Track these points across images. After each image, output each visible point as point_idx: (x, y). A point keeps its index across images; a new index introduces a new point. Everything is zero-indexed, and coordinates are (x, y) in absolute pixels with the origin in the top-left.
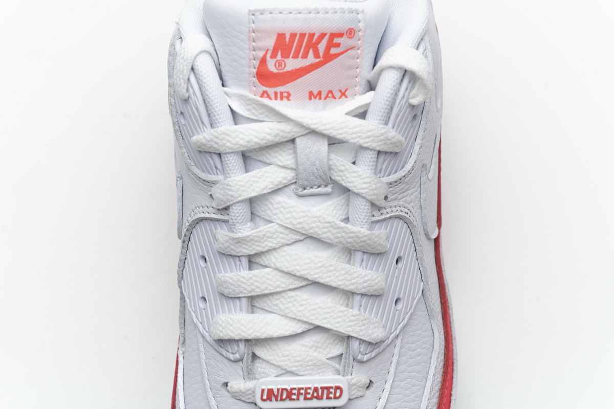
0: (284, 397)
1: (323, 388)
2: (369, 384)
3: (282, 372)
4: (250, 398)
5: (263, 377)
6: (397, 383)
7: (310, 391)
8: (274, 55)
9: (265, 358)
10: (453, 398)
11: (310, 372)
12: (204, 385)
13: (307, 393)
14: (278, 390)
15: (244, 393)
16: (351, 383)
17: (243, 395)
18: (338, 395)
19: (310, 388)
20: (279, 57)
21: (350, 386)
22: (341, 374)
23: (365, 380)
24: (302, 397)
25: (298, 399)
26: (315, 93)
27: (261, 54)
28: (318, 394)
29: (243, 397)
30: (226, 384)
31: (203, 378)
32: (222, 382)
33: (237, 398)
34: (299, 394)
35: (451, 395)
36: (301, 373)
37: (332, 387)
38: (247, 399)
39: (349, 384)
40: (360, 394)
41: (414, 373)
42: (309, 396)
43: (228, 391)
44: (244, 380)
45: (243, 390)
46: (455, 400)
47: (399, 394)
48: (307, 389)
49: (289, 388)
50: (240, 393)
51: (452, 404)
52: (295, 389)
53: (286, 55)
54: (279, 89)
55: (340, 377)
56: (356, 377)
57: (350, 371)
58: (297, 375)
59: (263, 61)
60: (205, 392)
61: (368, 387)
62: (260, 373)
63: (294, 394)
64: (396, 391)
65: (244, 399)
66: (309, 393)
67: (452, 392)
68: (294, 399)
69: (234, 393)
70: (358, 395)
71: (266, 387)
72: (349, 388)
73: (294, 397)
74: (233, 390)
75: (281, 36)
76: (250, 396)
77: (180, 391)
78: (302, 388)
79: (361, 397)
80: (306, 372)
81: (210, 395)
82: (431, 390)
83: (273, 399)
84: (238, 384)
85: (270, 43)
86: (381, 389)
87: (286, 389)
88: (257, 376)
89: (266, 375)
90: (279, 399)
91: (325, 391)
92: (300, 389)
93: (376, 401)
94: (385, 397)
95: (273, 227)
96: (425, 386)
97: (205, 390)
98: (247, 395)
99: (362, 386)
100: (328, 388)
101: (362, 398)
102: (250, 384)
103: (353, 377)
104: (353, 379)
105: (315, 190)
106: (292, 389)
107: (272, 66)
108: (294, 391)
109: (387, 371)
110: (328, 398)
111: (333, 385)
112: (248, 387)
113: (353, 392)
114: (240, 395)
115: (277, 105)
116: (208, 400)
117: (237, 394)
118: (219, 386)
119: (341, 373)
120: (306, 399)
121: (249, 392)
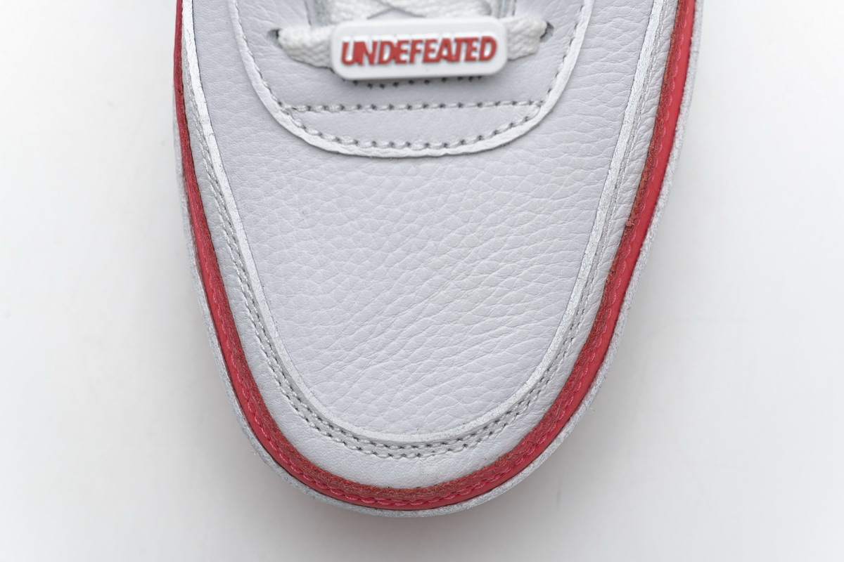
0: (386, 56)
1: (459, 41)
2: (546, 30)
3: (382, 8)
4: (321, 60)
5: (344, 20)
6: (597, 26)
7: (436, 47)
10: (693, 49)
11: (435, 8)
12: (234, 34)
13: (428, 50)
14: (375, 44)
15: (310, 49)
16: (513, 30)
17: (310, 53)
18: (487, 53)
19: (434, 41)
21: (511, 36)
22: (493, 13)
23: (538, 23)
24: (419, 58)
25: (412, 61)
28: (450, 51)
29: (310, 57)
30: (276, 33)
31: (230, 20)
32: (268, 29)
33: (298, 59)
34: (414, 51)
35: (690, 43)
36: (418, 11)
37: (476, 39)
38: (317, 61)
39: (508, 32)
40: (529, 49)
41: (626, 7)
42: (432, 56)
43: (280, 46)
44: (309, 26)
45: (309, 45)
46: (697, 52)
47: (600, 46)
48: (428, 42)
49: (395, 41)
50: (304, 50)
51: (692, 60)
52: (406, 42)
55: (491, 20)
56: (521, 19)
57: (511, 8)
58: (411, 15)
60: (237, 46)
61: (542, 37)
62: (339, 11)
63: (405, 52)
64: (593, 41)
65: (310, 61)
66: (433, 51)
67: (692, 39)
68: (404, 62)
69: (291, 49)
70: (525, 52)
71: (351, 40)
72: (509, 40)
73: (404, 57)
74: (290, 44)
76: (322, 56)
77: (188, 44)
78: (420, 41)
79: (531, 54)
80: (427, 10)
81: (246, 52)
82: (658, 36)
83: (366, 60)
84: (299, 33)
86: (567, 38)
87: (390, 43)
88: (334, 17)
89: (350, 16)
90: (376, 60)
91: (464, 47)
92: (415, 43)
93: (558, 61)
94: (574, 53)
96: (646, 30)
97: (236, 43)
98: (316, 54)
99: (532, 34)
100: (469, 41)
101: (532, 57)
102: (320, 34)
103: (516, 17)
104: (516, 22)
106: (400, 43)
108: (405, 47)
109: (578, 5)
110: (469, 59)
111: (479, 35)
112: (318, 40)
113: (517, 47)
114: (304, 54)
116: (242, 62)
117: (297, 52)
118: (261, 36)
119: (494, 10)
120: (427, 60)
121: (321, 48)
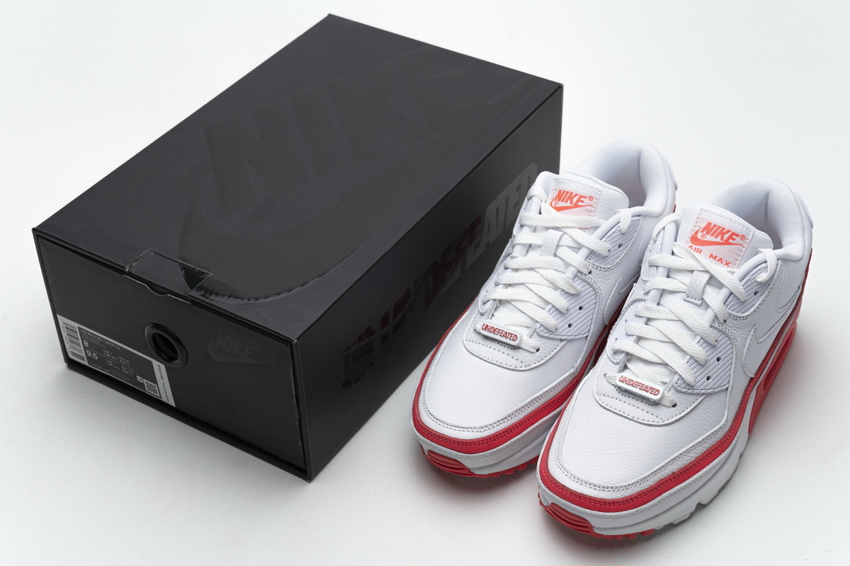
0: (630, 383)
2: (675, 404)
7: (644, 386)
8: (702, 231)
9: (634, 371)
13: (642, 387)
14: (629, 379)
16: (666, 395)
18: (656, 393)
20: (704, 233)
24: (638, 388)
25: (636, 387)
26: (714, 256)
27: (697, 229)
28: (647, 390)
33: (608, 381)
34: (638, 385)
49: (634, 381)
53: (708, 233)
54: (698, 247)
59: (697, 232)
65: (611, 382)
68: (634, 387)
70: (666, 404)
73: (635, 385)
75: (710, 224)
78: (641, 384)
79: (668, 407)
83: (625, 382)
85: (703, 225)
90: (627, 383)
91: (651, 389)
92: (639, 383)
95: (666, 309)
100: (653, 389)
105: (693, 300)
107: (699, 236)
110: (651, 393)
113: (665, 401)
115: (696, 254)
120: (640, 389)
